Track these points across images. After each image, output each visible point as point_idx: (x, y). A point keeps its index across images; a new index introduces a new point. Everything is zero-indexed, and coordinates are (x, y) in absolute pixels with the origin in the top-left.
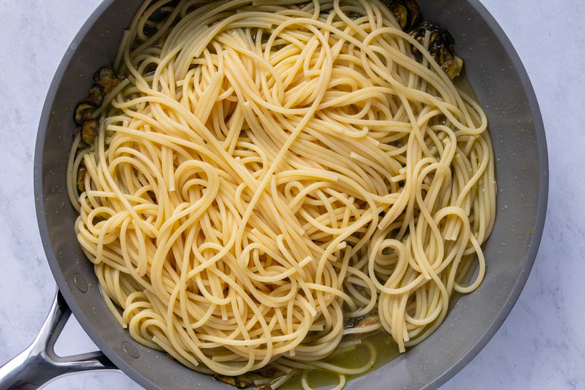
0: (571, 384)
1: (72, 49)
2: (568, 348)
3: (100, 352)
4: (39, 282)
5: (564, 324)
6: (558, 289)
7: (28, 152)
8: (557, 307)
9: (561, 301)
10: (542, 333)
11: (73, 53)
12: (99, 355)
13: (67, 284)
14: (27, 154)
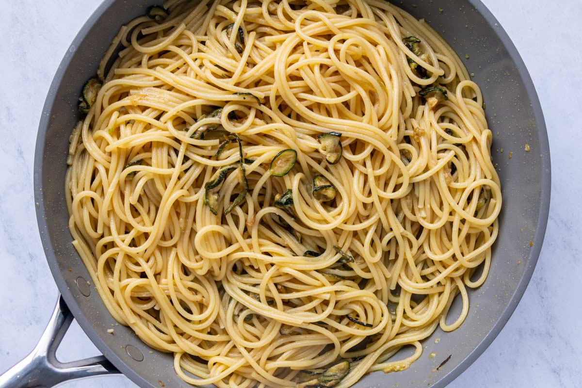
0: (555, 372)
1: (71, 51)
2: (551, 337)
3: (103, 357)
4: (31, 276)
5: (548, 312)
6: (541, 279)
7: (19, 148)
8: (541, 296)
9: (545, 291)
10: (526, 323)
11: (72, 56)
12: (102, 360)
13: (68, 288)
14: (18, 151)
